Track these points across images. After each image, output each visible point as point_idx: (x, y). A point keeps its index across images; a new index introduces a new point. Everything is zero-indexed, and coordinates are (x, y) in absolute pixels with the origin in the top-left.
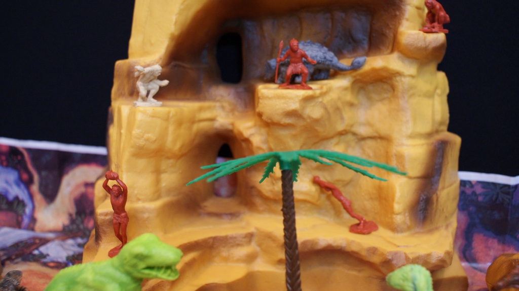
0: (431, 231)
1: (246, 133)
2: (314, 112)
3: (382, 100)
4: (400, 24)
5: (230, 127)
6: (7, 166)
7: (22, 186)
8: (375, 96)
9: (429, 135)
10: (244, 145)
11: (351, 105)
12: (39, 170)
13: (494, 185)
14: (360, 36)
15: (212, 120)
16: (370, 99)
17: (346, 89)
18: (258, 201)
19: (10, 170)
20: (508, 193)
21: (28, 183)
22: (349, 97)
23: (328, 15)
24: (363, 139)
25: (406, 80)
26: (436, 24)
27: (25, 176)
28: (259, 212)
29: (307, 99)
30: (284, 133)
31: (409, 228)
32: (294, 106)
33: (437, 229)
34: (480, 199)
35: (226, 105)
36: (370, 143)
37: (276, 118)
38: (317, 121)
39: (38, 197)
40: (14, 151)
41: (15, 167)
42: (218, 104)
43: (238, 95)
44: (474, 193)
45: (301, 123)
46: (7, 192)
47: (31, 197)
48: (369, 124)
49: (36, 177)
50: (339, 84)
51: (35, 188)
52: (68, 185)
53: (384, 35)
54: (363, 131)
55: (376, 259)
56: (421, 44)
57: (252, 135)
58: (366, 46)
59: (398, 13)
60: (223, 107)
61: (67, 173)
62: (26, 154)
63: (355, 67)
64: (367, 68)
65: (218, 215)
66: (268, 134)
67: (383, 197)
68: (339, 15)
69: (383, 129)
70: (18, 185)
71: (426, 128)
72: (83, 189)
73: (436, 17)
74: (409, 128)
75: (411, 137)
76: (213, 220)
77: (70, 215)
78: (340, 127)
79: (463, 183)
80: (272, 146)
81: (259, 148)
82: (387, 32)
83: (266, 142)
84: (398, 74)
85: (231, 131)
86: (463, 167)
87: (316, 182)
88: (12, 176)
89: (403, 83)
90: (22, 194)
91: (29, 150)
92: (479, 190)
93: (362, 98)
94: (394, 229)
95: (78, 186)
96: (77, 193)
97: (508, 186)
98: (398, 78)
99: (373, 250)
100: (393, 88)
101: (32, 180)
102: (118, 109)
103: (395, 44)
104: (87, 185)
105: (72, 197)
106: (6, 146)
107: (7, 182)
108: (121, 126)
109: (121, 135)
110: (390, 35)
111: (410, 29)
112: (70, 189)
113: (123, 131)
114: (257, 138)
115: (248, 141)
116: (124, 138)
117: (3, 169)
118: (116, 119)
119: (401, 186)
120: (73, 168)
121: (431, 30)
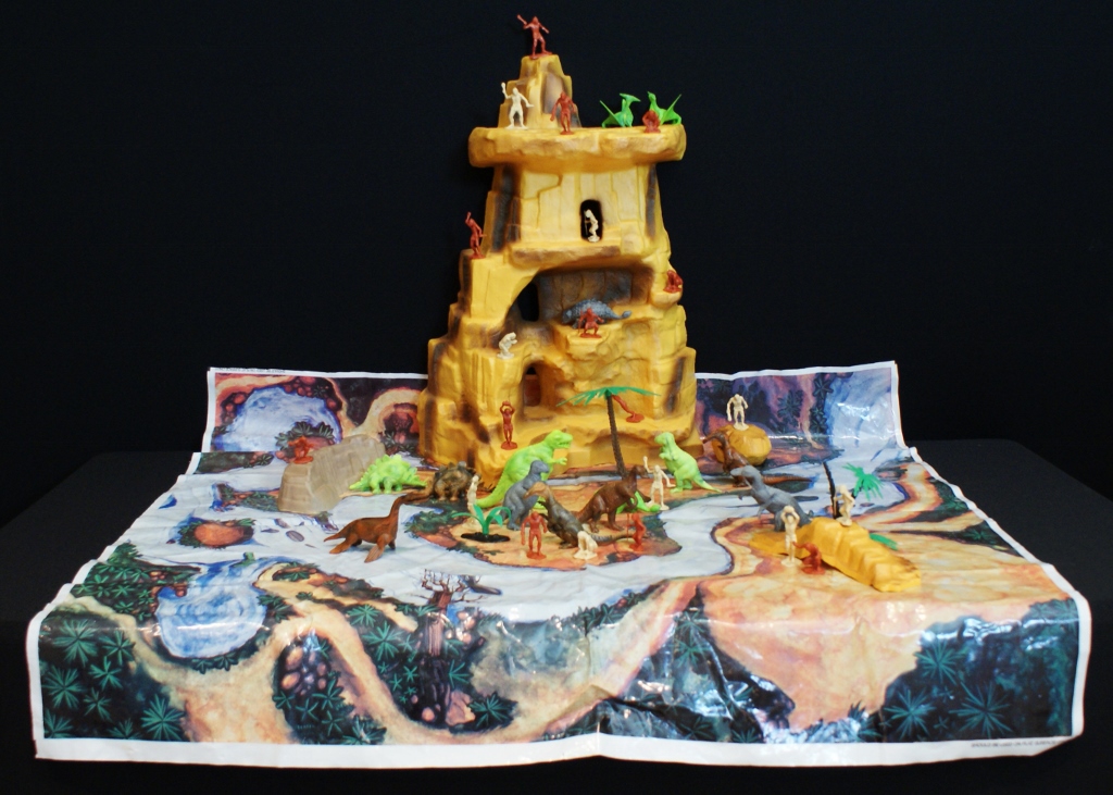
0: (677, 417)
1: (559, 365)
2: (604, 351)
3: (642, 334)
4: (651, 285)
6: (312, 397)
7: (328, 413)
8: (637, 332)
9: (673, 355)
10: (554, 371)
11: (622, 339)
12: (347, 397)
13: (720, 381)
14: (624, 288)
15: (530, 355)
16: (633, 333)
17: (618, 330)
18: (565, 407)
19: (315, 399)
20: (730, 386)
21: (335, 411)
22: (621, 335)
23: (602, 274)
24: (631, 360)
25: (657, 322)
26: (674, 287)
27: (332, 404)
28: (566, 415)
29: (600, 344)
30: (585, 365)
31: (663, 416)
32: (593, 350)
33: (681, 415)
34: (712, 391)
35: (536, 342)
36: (635, 362)
37: (582, 357)
38: (605, 356)
39: (346, 421)
40: (320, 382)
41: (320, 397)
42: (530, 343)
43: (541, 334)
44: (707, 387)
45: (596, 359)
46: (310, 419)
47: (338, 422)
48: (634, 350)
49: (345, 404)
50: (615, 326)
51: (342, 413)
52: (377, 408)
53: (641, 291)
54: (630, 355)
55: (645, 437)
56: (665, 301)
58: (629, 295)
59: (650, 278)
60: (534, 345)
61: (377, 398)
62: (333, 383)
63: (624, 315)
64: (632, 317)
65: (538, 419)
66: (575, 366)
67: (646, 397)
68: (609, 274)
69: (644, 354)
70: (324, 412)
71: (670, 351)
72: (393, 410)
74: (660, 353)
75: (662, 358)
76: (537, 423)
77: (380, 434)
78: (617, 356)
79: (699, 381)
80: (577, 372)
81: (569, 374)
82: (644, 289)
83: (573, 370)
84: (652, 319)
86: (698, 370)
88: (318, 404)
89: (655, 324)
90: (328, 420)
91: (337, 380)
92: (710, 385)
93: (629, 333)
94: (654, 418)
95: (388, 408)
96: (387, 414)
98: (653, 322)
99: (644, 432)
100: (649, 327)
101: (339, 406)
102: (483, 359)
103: (649, 300)
104: (396, 406)
105: (382, 418)
106: (312, 378)
107: (311, 411)
108: (489, 370)
109: (490, 376)
110: (646, 292)
111: (658, 291)
112: (379, 411)
113: (493, 374)
114: (567, 369)
115: (559, 370)
116: (493, 378)
117: (308, 399)
118: (480, 364)
119: (658, 391)
120: (383, 393)
121: (671, 291)
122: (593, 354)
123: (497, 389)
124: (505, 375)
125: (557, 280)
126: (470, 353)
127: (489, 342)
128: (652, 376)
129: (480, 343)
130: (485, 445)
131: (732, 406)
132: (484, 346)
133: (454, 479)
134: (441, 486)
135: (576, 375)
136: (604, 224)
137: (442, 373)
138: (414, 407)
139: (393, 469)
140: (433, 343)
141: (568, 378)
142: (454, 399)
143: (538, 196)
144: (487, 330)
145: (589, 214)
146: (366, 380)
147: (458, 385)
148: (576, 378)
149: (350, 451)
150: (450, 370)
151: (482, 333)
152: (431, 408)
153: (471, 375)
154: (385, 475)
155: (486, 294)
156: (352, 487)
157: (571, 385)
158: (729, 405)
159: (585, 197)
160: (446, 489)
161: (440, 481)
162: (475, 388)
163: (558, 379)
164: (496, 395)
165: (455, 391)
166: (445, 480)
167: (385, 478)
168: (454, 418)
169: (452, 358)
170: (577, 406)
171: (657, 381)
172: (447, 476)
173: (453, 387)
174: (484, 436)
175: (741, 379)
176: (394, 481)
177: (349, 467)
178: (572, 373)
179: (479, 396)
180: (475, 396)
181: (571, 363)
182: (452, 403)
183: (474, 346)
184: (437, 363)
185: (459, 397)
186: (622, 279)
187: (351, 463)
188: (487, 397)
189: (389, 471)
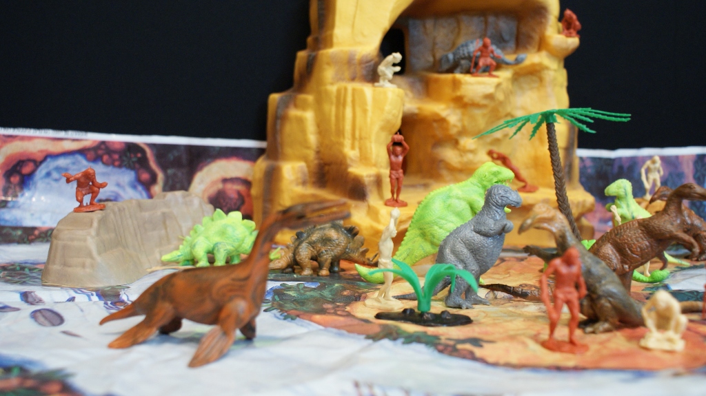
3: (532, 89)
4: (545, 29)
5: (416, 111)
6: (120, 166)
7: (140, 188)
10: (435, 125)
11: (512, 92)
12: (164, 167)
14: (506, 37)
17: (509, 80)
18: (444, 172)
19: (124, 169)
21: (149, 184)
22: (510, 86)
23: (482, 18)
26: (572, 31)
27: (145, 176)
28: (446, 182)
29: (497, 86)
30: (478, 113)
32: (491, 90)
34: (589, 171)
37: (478, 100)
38: (501, 103)
40: (132, 147)
41: (131, 167)
45: (492, 104)
47: (151, 198)
49: (161, 176)
50: (505, 75)
51: (158, 188)
52: (202, 181)
53: (530, 37)
54: (518, 113)
56: (564, 46)
58: (514, 45)
59: (543, 20)
61: (201, 169)
62: (148, 151)
63: (518, 62)
66: (463, 114)
68: (491, 19)
70: (134, 187)
72: (220, 186)
73: (573, 26)
78: (507, 109)
80: (466, 123)
81: (455, 126)
82: (534, 34)
83: (461, 120)
84: (547, 68)
85: (416, 115)
88: (128, 176)
89: (549, 75)
91: (152, 146)
92: (589, 163)
95: (214, 183)
96: (213, 191)
97: (609, 160)
98: (546, 72)
100: (541, 80)
101: (153, 180)
102: (354, 90)
103: (542, 45)
104: (225, 181)
105: (206, 196)
106: (121, 143)
107: (118, 185)
108: (364, 103)
109: (365, 111)
110: (536, 37)
111: (555, 34)
112: (202, 187)
113: (369, 107)
114: (453, 117)
115: (442, 121)
116: (370, 114)
117: (116, 170)
118: (349, 99)
120: (209, 163)
121: (569, 35)
122: (490, 97)
123: (376, 128)
124: (387, 108)
125: (429, 24)
126: (333, 89)
127: (360, 71)
129: (347, 74)
130: (359, 203)
132: (353, 79)
133: (326, 241)
134: (305, 253)
135: (464, 127)
137: (289, 129)
138: (247, 183)
139: (230, 231)
140: (275, 97)
141: (453, 131)
142: (305, 159)
144: (358, 57)
146: (190, 148)
147: (312, 138)
148: (463, 132)
149: (165, 210)
150: (301, 121)
151: (350, 61)
152: (272, 177)
153: (333, 118)
154: (217, 239)
155: (354, 17)
156: (166, 257)
157: (455, 143)
158: (643, 171)
160: (313, 258)
161: (304, 245)
162: (340, 132)
163: (439, 133)
164: (373, 138)
165: (308, 148)
166: (312, 244)
167: (216, 245)
168: (304, 183)
169: (304, 107)
170: (461, 171)
172: (315, 237)
173: (305, 144)
174: (357, 191)
175: (620, 159)
176: (229, 248)
177: (163, 232)
178: (459, 124)
179: (347, 142)
180: (341, 145)
181: (459, 112)
182: (302, 164)
183: (339, 78)
184: (281, 118)
185: (311, 154)
186: (505, 25)
187: (166, 228)
188: (359, 140)
189: (222, 233)
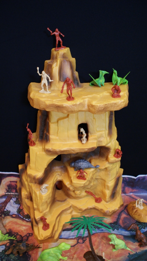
0: (115, 200)
1: (68, 186)
4: (109, 154)
9: (115, 177)
13: (131, 178)
14: (96, 152)
15: (56, 179)
20: (135, 180)
22: (95, 172)
24: (98, 179)
31: (110, 201)
33: (116, 198)
34: (127, 181)
36: (100, 180)
43: (62, 168)
44: (126, 180)
48: (99, 176)
55: (102, 212)
57: (70, 187)
60: (58, 174)
69: (103, 178)
71: (115, 175)
72: (10, 183)
74: (111, 178)
75: (111, 180)
77: (6, 189)
79: (123, 178)
82: (105, 154)
83: (73, 188)
84: (108, 167)
87: (86, 192)
89: (109, 169)
93: (98, 170)
94: (106, 202)
95: (8, 182)
96: (8, 184)
99: (102, 210)
103: (107, 159)
105: (6, 185)
111: (112, 157)
112: (5, 183)
113: (38, 198)
115: (68, 188)
116: (39, 200)
119: (108, 193)
121: (117, 157)
127: (37, 182)
128: (106, 187)
129: (34, 181)
131: (138, 201)
136: (89, 134)
143: (58, 122)
144: (36, 177)
145: (82, 130)
148: (75, 190)
151: (34, 178)
157: (73, 192)
158: (137, 201)
159: (80, 122)
160: (18, 252)
168: (28, 198)
169: (25, 179)
171: (108, 189)
172: (17, 248)
173: (26, 188)
174: (36, 221)
183: (31, 182)
184: (21, 176)
188: (37, 205)
